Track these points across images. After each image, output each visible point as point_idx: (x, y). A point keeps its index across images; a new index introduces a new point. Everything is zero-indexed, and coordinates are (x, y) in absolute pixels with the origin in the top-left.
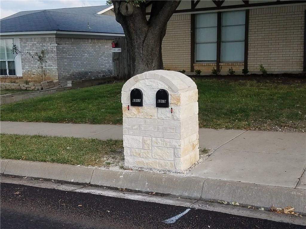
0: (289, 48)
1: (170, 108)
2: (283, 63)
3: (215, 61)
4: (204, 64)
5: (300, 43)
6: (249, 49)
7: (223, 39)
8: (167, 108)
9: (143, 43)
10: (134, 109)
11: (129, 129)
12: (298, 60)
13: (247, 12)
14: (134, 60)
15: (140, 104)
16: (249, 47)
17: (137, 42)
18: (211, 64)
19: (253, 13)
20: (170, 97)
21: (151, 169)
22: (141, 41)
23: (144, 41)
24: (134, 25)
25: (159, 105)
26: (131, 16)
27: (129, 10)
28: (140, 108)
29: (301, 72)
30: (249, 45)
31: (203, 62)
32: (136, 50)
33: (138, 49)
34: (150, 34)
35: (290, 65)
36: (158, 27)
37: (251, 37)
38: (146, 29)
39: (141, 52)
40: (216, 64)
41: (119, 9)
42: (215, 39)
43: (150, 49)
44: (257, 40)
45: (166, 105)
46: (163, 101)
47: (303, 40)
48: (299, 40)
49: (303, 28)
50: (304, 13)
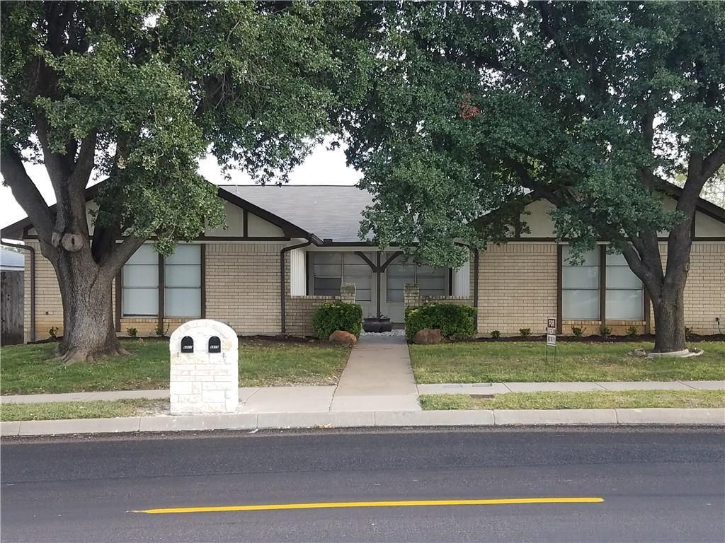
0: (262, 301)
1: (222, 352)
2: (255, 321)
3: (155, 316)
4: (137, 320)
5: (276, 294)
6: (207, 300)
7: (167, 283)
8: (218, 354)
9: (91, 287)
10: (184, 356)
11: (176, 376)
12: (274, 317)
13: (203, 247)
14: (74, 311)
15: (191, 351)
16: (207, 297)
17: (81, 286)
18: (150, 321)
19: (211, 251)
20: (222, 343)
21: (201, 413)
22: (89, 286)
23: (92, 285)
24: (80, 263)
25: (211, 351)
26: (79, 251)
27: (75, 244)
28: (190, 354)
29: (278, 334)
30: (207, 293)
31: (134, 317)
32: (79, 297)
33: (82, 295)
34: (101, 277)
35: (265, 324)
36: (113, 268)
37: (209, 283)
38: (96, 269)
39: (87, 300)
40: (157, 321)
41: (60, 241)
42: (155, 283)
43: (100, 297)
44: (217, 287)
45: (218, 351)
46: (216, 347)
47: (280, 291)
48: (275, 291)
49: (279, 274)
50: (279, 254)
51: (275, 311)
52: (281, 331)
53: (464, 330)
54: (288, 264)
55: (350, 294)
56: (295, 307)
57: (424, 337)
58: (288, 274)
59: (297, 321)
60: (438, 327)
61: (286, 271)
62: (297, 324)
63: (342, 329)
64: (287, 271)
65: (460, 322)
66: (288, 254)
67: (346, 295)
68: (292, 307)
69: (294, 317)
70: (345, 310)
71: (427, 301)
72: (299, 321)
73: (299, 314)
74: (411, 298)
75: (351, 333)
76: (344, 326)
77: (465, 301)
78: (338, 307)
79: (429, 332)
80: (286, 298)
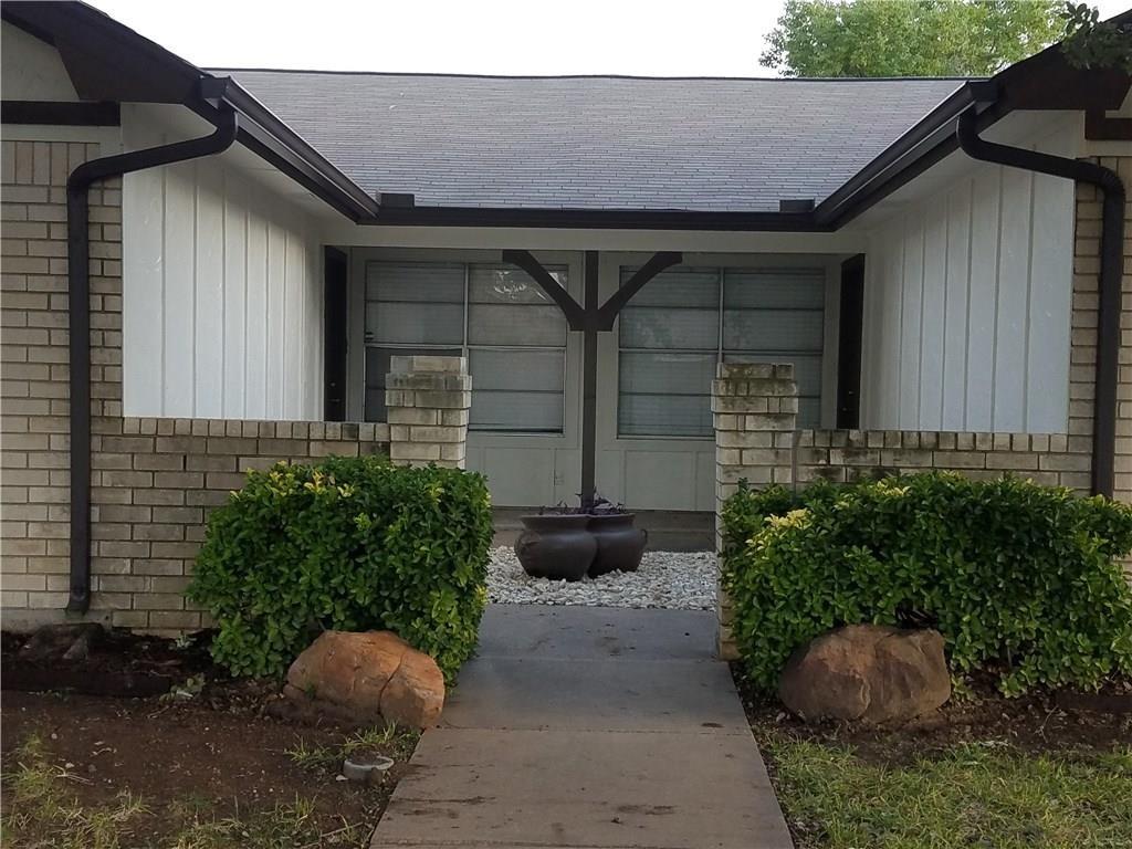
5: (41, 408)
47: (65, 391)
48: (37, 390)
49: (61, 302)
50: (60, 196)
51: (36, 495)
52: (64, 601)
53: (1083, 641)
54: (111, 251)
55: (436, 416)
56: (146, 480)
57: (850, 683)
58: (111, 304)
59: (157, 550)
60: (931, 621)
61: (99, 286)
62: (152, 568)
63: (365, 621)
64: (105, 286)
65: (1065, 591)
66: (110, 198)
67: (416, 417)
68: (130, 479)
69: (140, 533)
70: (385, 509)
71: (837, 459)
72: (167, 550)
73: (165, 516)
74: (751, 440)
75: (419, 644)
76: (378, 602)
77: (1045, 464)
78: (346, 492)
79: (881, 653)
80: (97, 427)
